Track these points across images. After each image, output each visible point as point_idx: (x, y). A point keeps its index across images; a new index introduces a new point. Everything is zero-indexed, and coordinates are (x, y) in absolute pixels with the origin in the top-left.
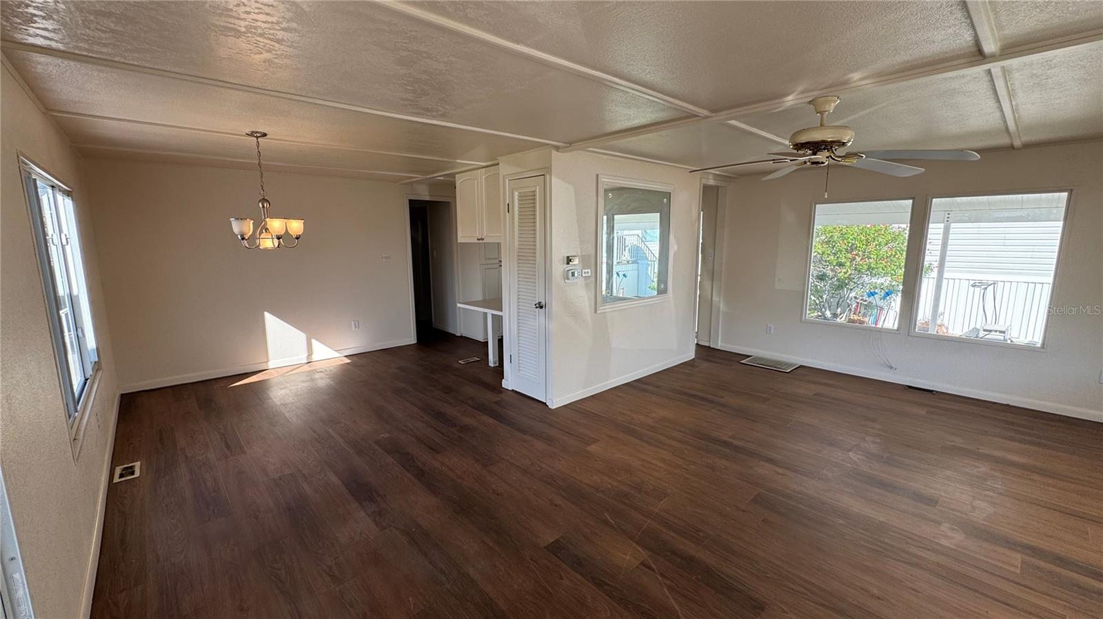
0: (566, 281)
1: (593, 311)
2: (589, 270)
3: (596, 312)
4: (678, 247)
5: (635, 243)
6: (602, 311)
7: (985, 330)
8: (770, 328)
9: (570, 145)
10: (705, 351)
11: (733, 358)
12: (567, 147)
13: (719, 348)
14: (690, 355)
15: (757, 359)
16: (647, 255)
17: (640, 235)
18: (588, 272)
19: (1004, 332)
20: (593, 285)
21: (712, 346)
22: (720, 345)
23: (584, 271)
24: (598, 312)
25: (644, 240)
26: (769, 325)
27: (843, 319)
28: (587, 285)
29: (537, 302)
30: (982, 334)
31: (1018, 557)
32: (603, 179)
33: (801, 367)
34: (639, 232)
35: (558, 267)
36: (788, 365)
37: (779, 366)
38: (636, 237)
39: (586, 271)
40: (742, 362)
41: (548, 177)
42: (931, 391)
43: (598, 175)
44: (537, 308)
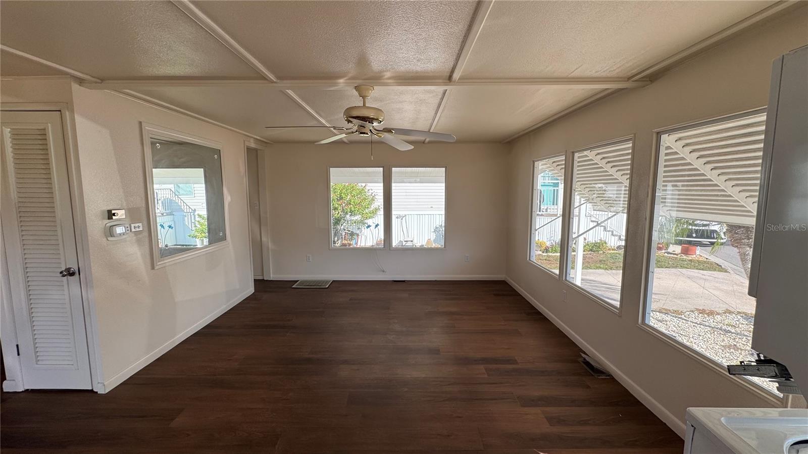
0: (109, 239)
1: (150, 267)
2: (140, 224)
3: (153, 268)
4: (231, 199)
5: (168, 196)
6: (160, 267)
7: (405, 241)
8: (309, 257)
9: (101, 81)
10: (261, 285)
11: (285, 286)
12: (96, 83)
13: (271, 279)
14: (250, 290)
15: (303, 282)
16: (183, 207)
17: (173, 190)
18: (139, 226)
19: (412, 241)
20: (147, 240)
21: (265, 279)
22: (272, 276)
23: (133, 225)
24: (156, 268)
25: (177, 193)
26: (308, 255)
27: (339, 244)
28: (139, 242)
29: (63, 269)
30: (404, 243)
31: (482, 368)
32: (147, 128)
33: (334, 281)
34: (171, 186)
35: (95, 225)
36: (326, 282)
37: (320, 285)
38: (168, 192)
39: (137, 225)
40: (293, 287)
41: (67, 114)
42: (404, 281)
43: (140, 123)
44: (64, 276)
